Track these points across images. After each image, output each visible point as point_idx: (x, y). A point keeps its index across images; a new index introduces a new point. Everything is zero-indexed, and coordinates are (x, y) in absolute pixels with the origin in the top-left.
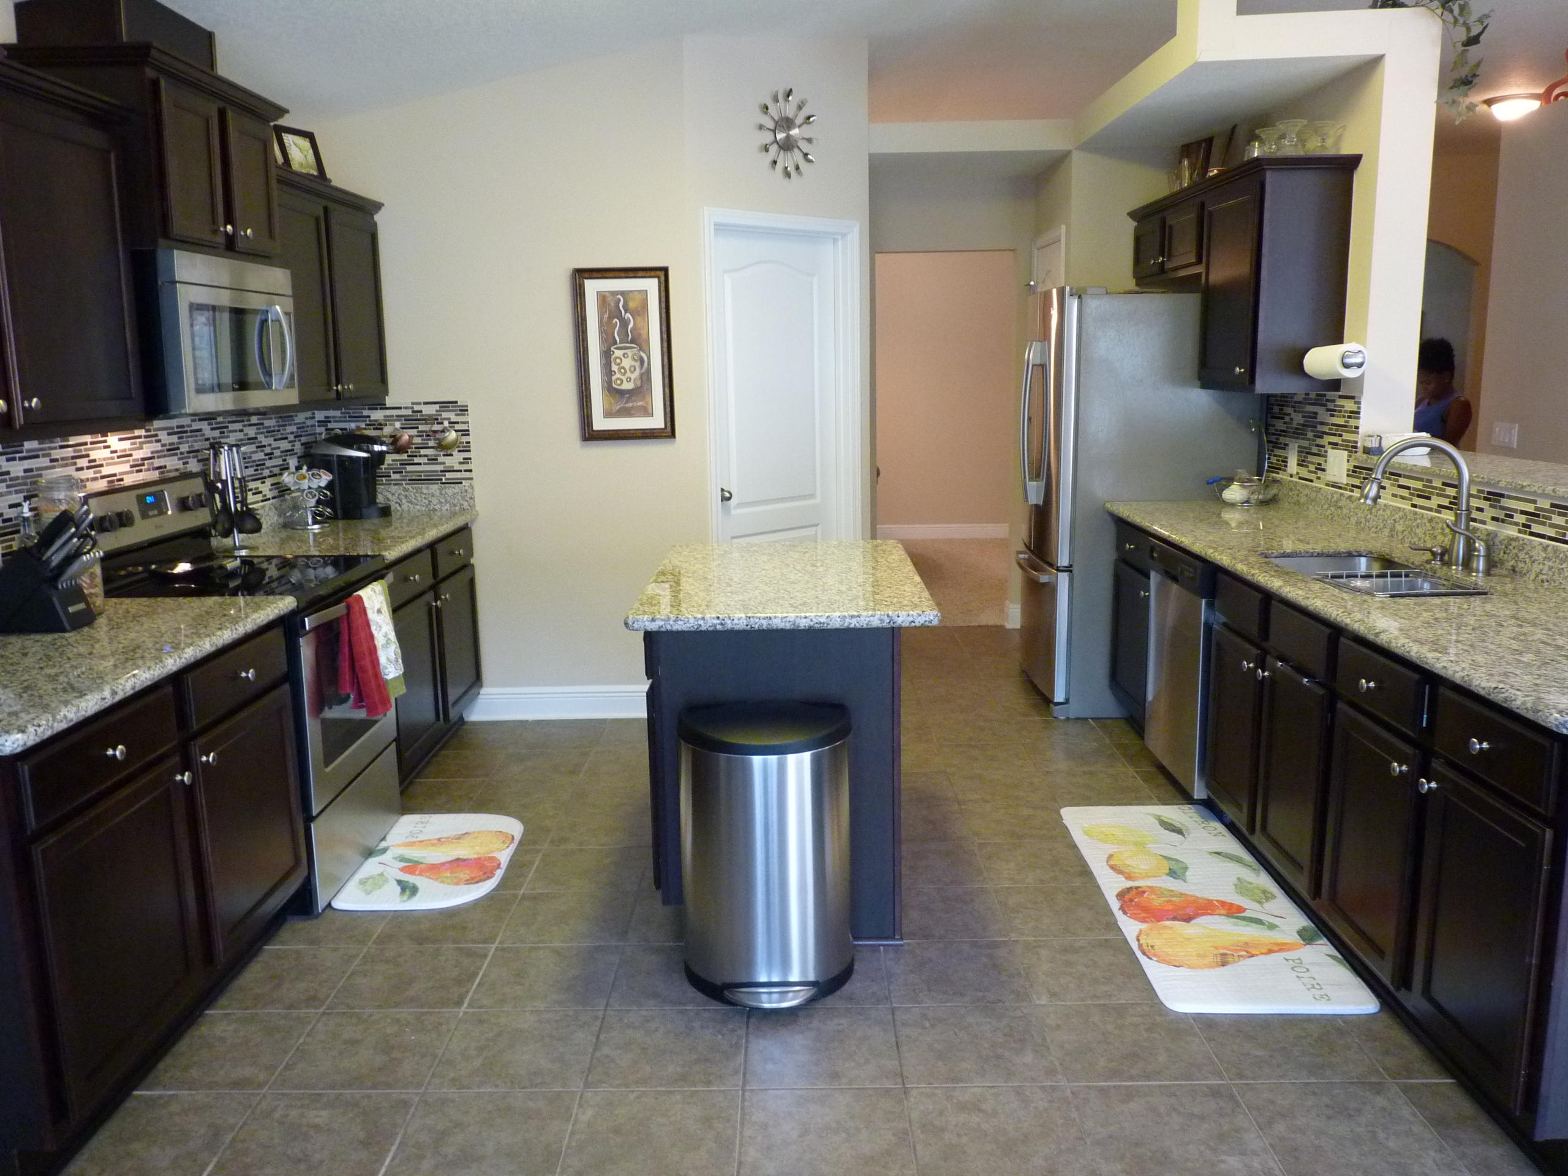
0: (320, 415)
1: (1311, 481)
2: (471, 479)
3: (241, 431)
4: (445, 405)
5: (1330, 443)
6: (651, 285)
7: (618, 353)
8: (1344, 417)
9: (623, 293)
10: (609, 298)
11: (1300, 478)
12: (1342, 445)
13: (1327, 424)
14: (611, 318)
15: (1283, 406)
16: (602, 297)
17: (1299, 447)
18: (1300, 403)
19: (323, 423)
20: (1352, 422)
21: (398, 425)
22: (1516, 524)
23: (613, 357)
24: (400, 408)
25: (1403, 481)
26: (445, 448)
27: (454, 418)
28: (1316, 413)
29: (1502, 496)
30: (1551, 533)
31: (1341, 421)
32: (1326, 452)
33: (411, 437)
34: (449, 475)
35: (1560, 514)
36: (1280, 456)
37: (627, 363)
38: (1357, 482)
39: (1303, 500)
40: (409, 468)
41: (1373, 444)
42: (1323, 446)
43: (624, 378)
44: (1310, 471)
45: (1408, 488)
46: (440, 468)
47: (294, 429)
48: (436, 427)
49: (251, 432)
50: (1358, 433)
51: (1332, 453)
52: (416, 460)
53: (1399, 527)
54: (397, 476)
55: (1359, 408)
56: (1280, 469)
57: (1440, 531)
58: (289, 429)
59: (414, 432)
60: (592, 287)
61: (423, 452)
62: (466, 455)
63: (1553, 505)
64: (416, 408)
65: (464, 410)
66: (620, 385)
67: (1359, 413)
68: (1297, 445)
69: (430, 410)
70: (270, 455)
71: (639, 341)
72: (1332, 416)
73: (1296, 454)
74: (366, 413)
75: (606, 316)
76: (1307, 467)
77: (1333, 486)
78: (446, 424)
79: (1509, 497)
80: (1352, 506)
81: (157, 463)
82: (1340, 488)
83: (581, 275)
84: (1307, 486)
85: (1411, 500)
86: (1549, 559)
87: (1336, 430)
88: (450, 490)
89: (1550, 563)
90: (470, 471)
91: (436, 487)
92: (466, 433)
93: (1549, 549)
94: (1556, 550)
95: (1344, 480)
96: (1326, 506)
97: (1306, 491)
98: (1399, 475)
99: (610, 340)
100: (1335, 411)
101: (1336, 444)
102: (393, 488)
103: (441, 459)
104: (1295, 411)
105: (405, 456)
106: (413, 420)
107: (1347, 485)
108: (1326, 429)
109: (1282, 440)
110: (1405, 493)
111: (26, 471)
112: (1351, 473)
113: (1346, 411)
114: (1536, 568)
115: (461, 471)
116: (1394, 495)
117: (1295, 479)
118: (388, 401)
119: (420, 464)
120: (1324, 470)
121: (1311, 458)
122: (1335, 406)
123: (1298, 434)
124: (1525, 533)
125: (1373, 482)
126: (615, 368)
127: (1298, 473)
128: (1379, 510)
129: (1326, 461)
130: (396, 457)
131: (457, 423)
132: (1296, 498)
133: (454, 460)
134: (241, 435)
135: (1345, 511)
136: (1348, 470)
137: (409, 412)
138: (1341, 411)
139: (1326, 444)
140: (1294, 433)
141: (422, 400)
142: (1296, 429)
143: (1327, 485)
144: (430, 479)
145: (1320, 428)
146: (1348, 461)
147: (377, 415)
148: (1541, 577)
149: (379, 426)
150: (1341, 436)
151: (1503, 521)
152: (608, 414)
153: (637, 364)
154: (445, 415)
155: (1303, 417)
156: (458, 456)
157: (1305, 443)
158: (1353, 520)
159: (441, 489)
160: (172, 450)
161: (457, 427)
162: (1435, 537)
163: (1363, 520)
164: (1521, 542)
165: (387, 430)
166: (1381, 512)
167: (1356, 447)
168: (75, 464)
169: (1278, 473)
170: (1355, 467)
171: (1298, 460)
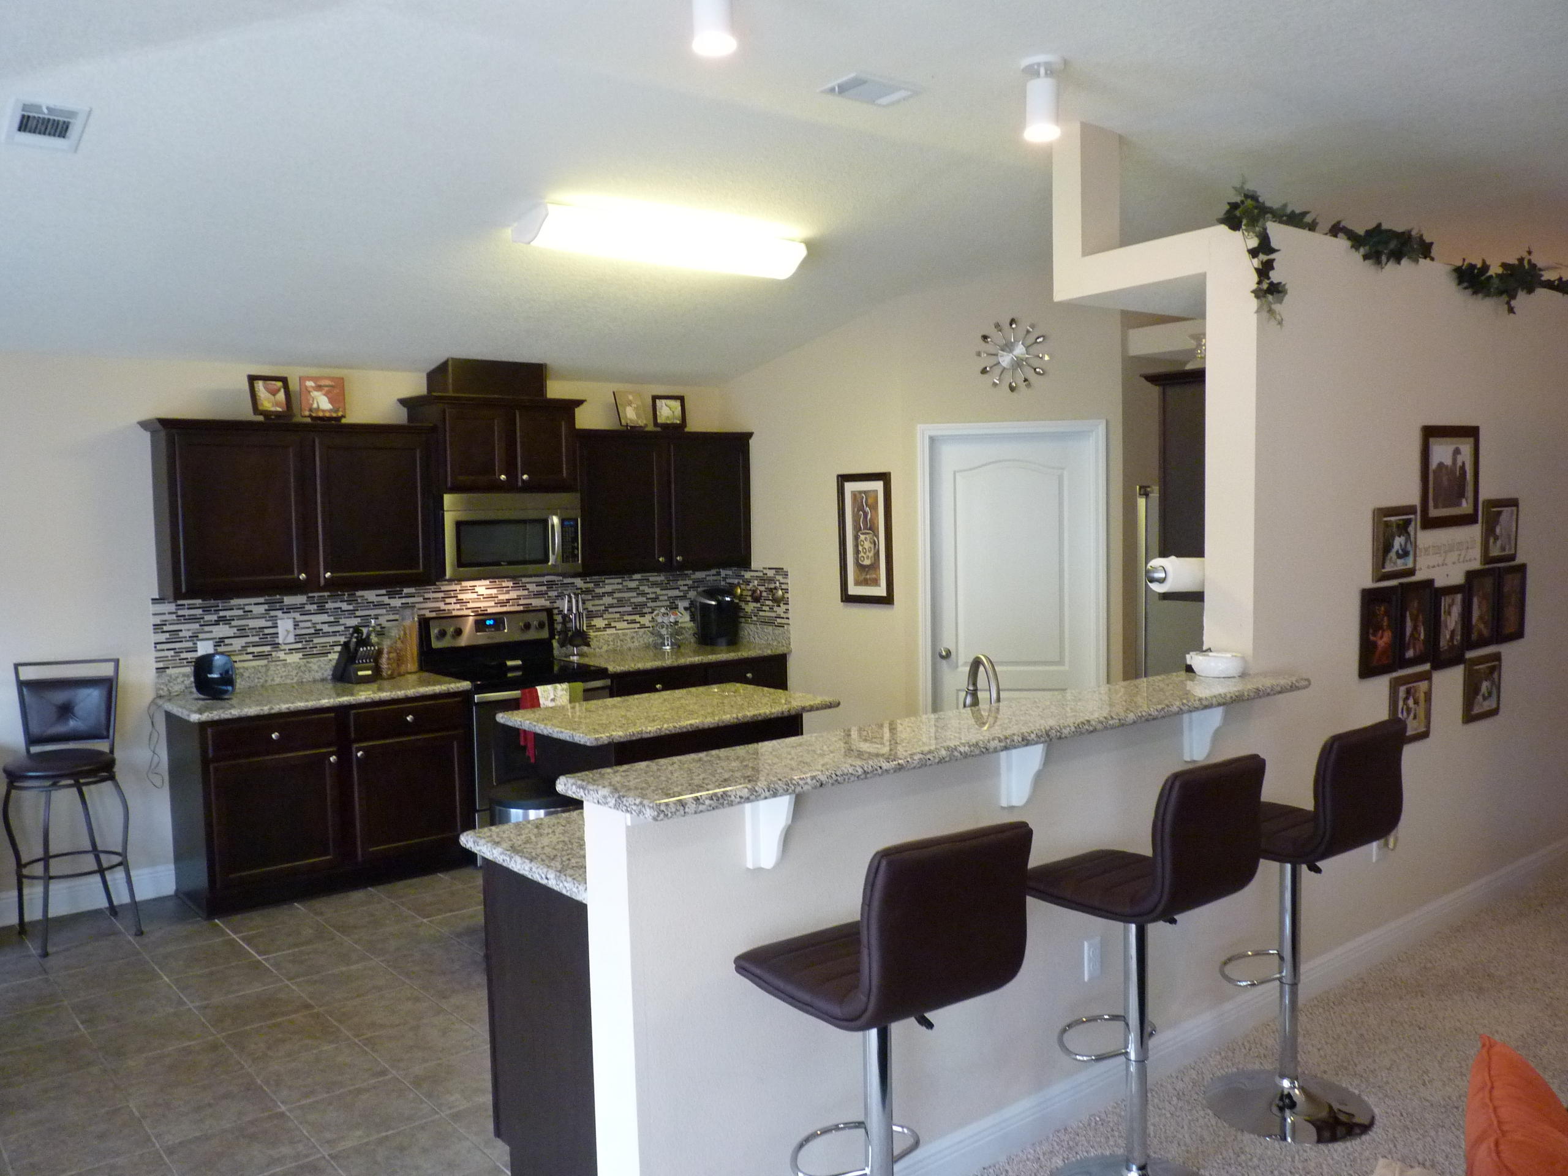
0: (723, 573)
2: (788, 624)
3: (622, 584)
4: (779, 570)
6: (878, 486)
7: (862, 537)
9: (865, 492)
10: (858, 495)
14: (858, 511)
16: (854, 495)
19: (725, 579)
21: (756, 582)
23: (859, 540)
24: (757, 571)
26: (778, 601)
27: (782, 581)
33: (761, 592)
34: (779, 620)
37: (867, 545)
40: (761, 613)
43: (865, 556)
46: (773, 615)
47: (690, 582)
48: (772, 586)
49: (633, 585)
52: (764, 608)
54: (755, 618)
58: (680, 583)
59: (762, 588)
60: (850, 487)
61: (767, 603)
62: (786, 607)
64: (765, 571)
65: (786, 575)
66: (863, 561)
69: (771, 573)
70: (655, 600)
71: (872, 529)
74: (743, 573)
75: (856, 510)
78: (778, 584)
81: (522, 602)
83: (844, 479)
88: (779, 631)
90: (788, 618)
91: (771, 628)
92: (786, 591)
99: (858, 526)
102: (752, 626)
103: (775, 608)
105: (758, 605)
106: (764, 580)
111: (402, 604)
115: (783, 618)
118: (754, 566)
119: (765, 611)
126: (860, 548)
130: (755, 605)
131: (783, 583)
133: (780, 610)
134: (620, 587)
137: (761, 574)
141: (768, 566)
144: (769, 622)
147: (748, 575)
149: (748, 582)
152: (858, 583)
153: (872, 546)
154: (778, 577)
156: (783, 607)
159: (773, 629)
160: (538, 595)
161: (784, 586)
165: (750, 586)
168: (444, 601)
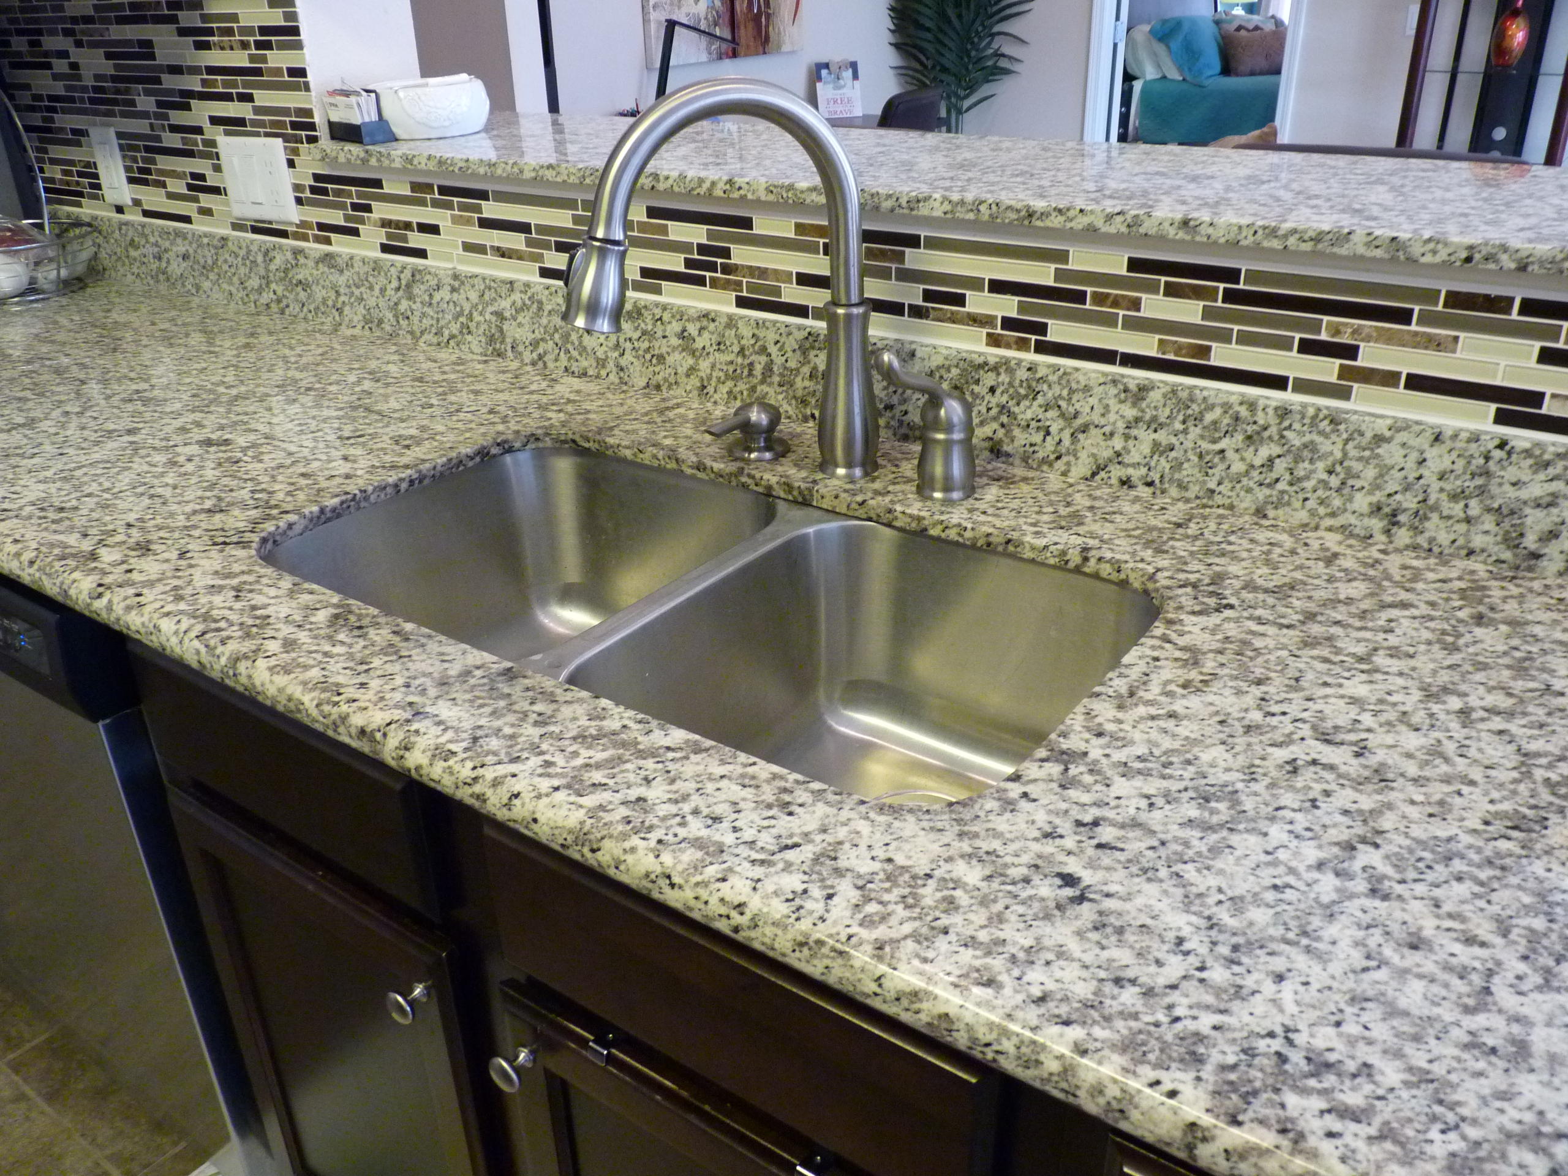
1: (187, 219)
5: (215, 121)
8: (245, 45)
11: (147, 214)
12: (254, 123)
13: (194, 70)
15: (39, 32)
17: (120, 135)
18: (88, 20)
20: (278, 59)
22: (976, 320)
25: (491, 209)
28: (149, 44)
29: (913, 241)
30: (1147, 345)
31: (240, 59)
32: (212, 143)
35: (1172, 291)
36: (71, 163)
38: (336, 217)
39: (177, 268)
41: (359, 114)
42: (199, 130)
44: (171, 196)
45: (523, 228)
50: (307, 88)
51: (227, 144)
53: (519, 331)
55: (292, 16)
56: (81, 194)
57: (675, 341)
63: (1135, 265)
67: (295, 31)
68: (112, 132)
72: (205, 46)
73: (118, 154)
76: (163, 185)
77: (255, 230)
79: (935, 244)
80: (342, 280)
82: (283, 234)
84: (178, 234)
85: (539, 258)
86: (1155, 425)
87: (226, 84)
89: (1162, 437)
93: (1155, 396)
94: (1181, 402)
95: (290, 214)
96: (254, 283)
97: (181, 247)
98: (483, 195)
100: (210, 32)
101: (240, 122)
104: (79, 44)
107: (303, 224)
108: (194, 83)
109: (66, 121)
110: (515, 241)
112: (308, 194)
113: (247, 31)
114: (1093, 446)
116: (468, 247)
117: (134, 217)
120: (216, 191)
121: (164, 162)
122: (205, 18)
123: (102, 101)
124: (1022, 345)
125: (603, 254)
127: (137, 203)
128: (438, 288)
129: (217, 168)
132: (155, 265)
135: (319, 293)
136: (297, 188)
138: (229, 32)
139: (206, 125)
140: (92, 101)
142: (96, 89)
143: (236, 226)
145: (170, 82)
146: (291, 164)
148: (1117, 472)
150: (249, 98)
151: (917, 312)
155: (109, 56)
157: (140, 126)
158: (355, 314)
162: (661, 359)
163: (390, 315)
164: (1022, 374)
166: (444, 294)
167: (312, 127)
169: (79, 205)
170: (317, 177)
171: (128, 169)
